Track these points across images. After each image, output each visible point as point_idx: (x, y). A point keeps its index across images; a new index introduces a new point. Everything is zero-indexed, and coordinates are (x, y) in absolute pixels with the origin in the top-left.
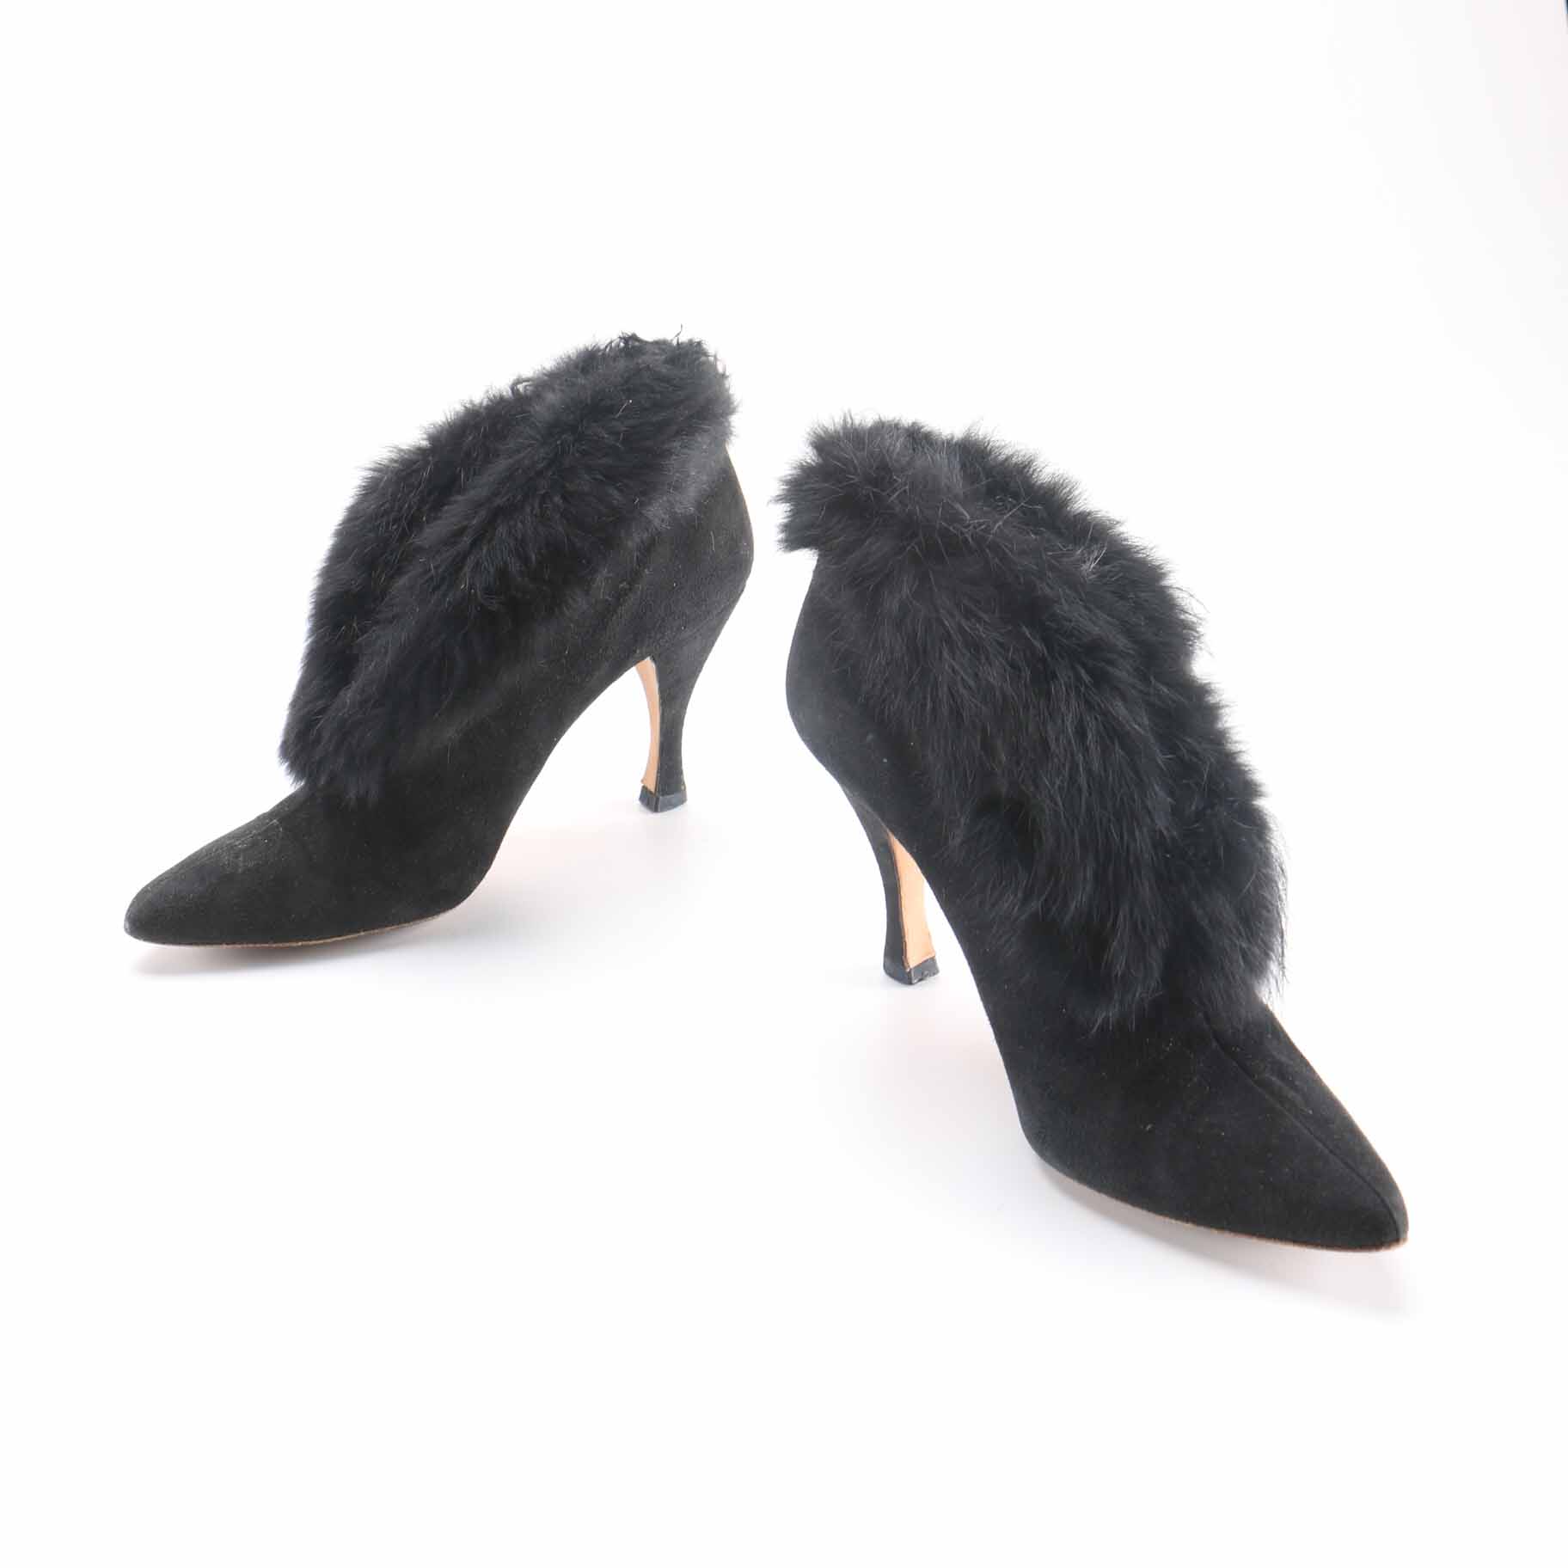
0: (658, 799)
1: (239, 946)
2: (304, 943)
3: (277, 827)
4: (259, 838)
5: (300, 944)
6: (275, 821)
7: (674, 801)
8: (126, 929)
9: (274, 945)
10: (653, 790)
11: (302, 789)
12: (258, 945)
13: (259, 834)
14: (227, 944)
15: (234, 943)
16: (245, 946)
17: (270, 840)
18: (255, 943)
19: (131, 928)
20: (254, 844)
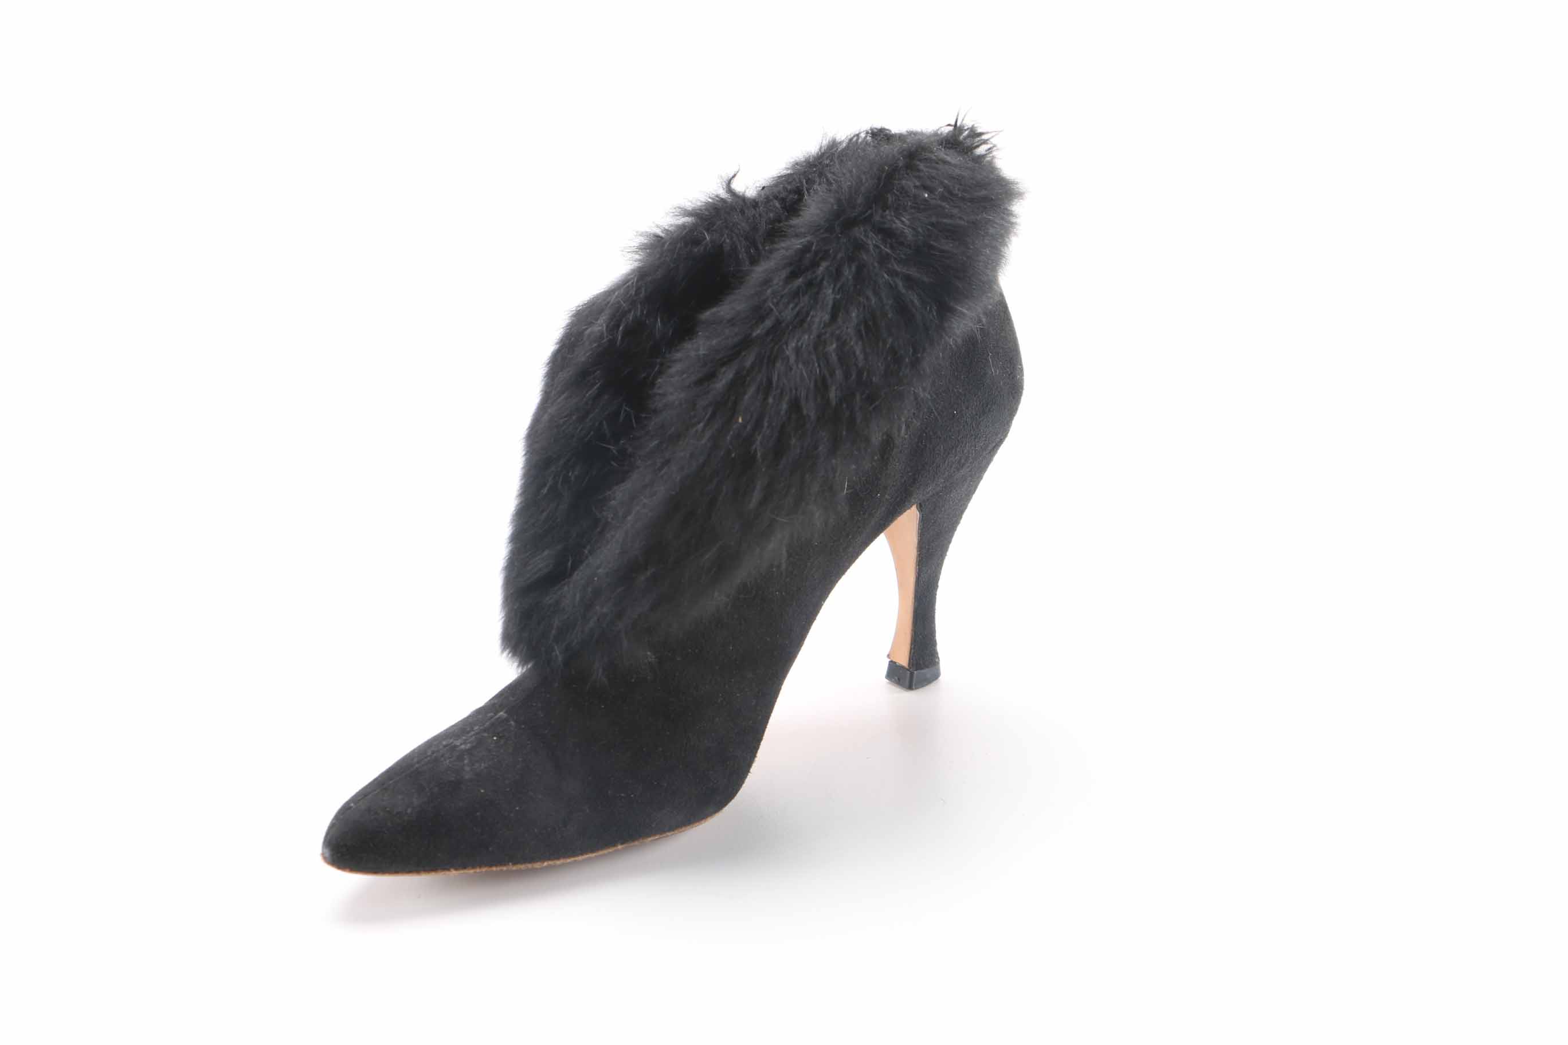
0: (912, 674)
1: (472, 871)
2: (551, 863)
3: (507, 720)
4: (486, 735)
5: (546, 864)
6: (501, 713)
7: (928, 676)
8: (325, 859)
9: (514, 868)
10: (907, 667)
11: (529, 671)
12: (494, 869)
13: (485, 731)
14: (456, 869)
15: (464, 868)
16: (478, 870)
17: (500, 738)
18: (491, 866)
19: (332, 855)
20: (480, 742)
